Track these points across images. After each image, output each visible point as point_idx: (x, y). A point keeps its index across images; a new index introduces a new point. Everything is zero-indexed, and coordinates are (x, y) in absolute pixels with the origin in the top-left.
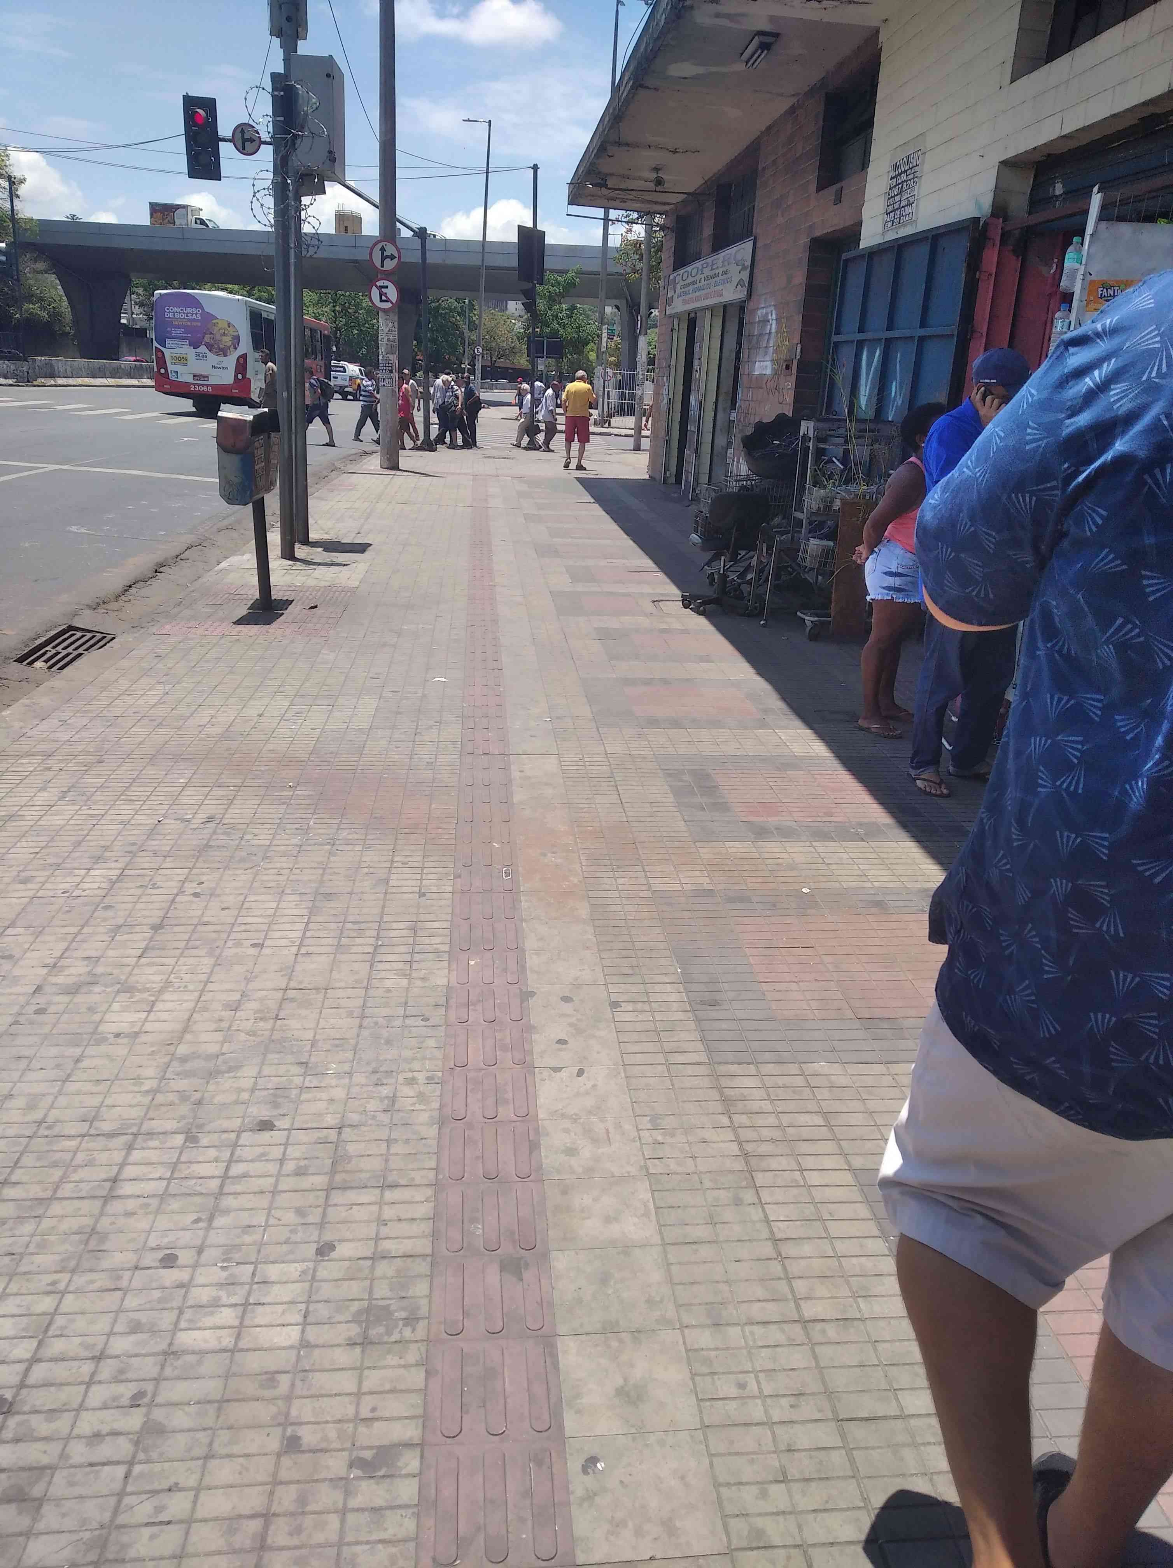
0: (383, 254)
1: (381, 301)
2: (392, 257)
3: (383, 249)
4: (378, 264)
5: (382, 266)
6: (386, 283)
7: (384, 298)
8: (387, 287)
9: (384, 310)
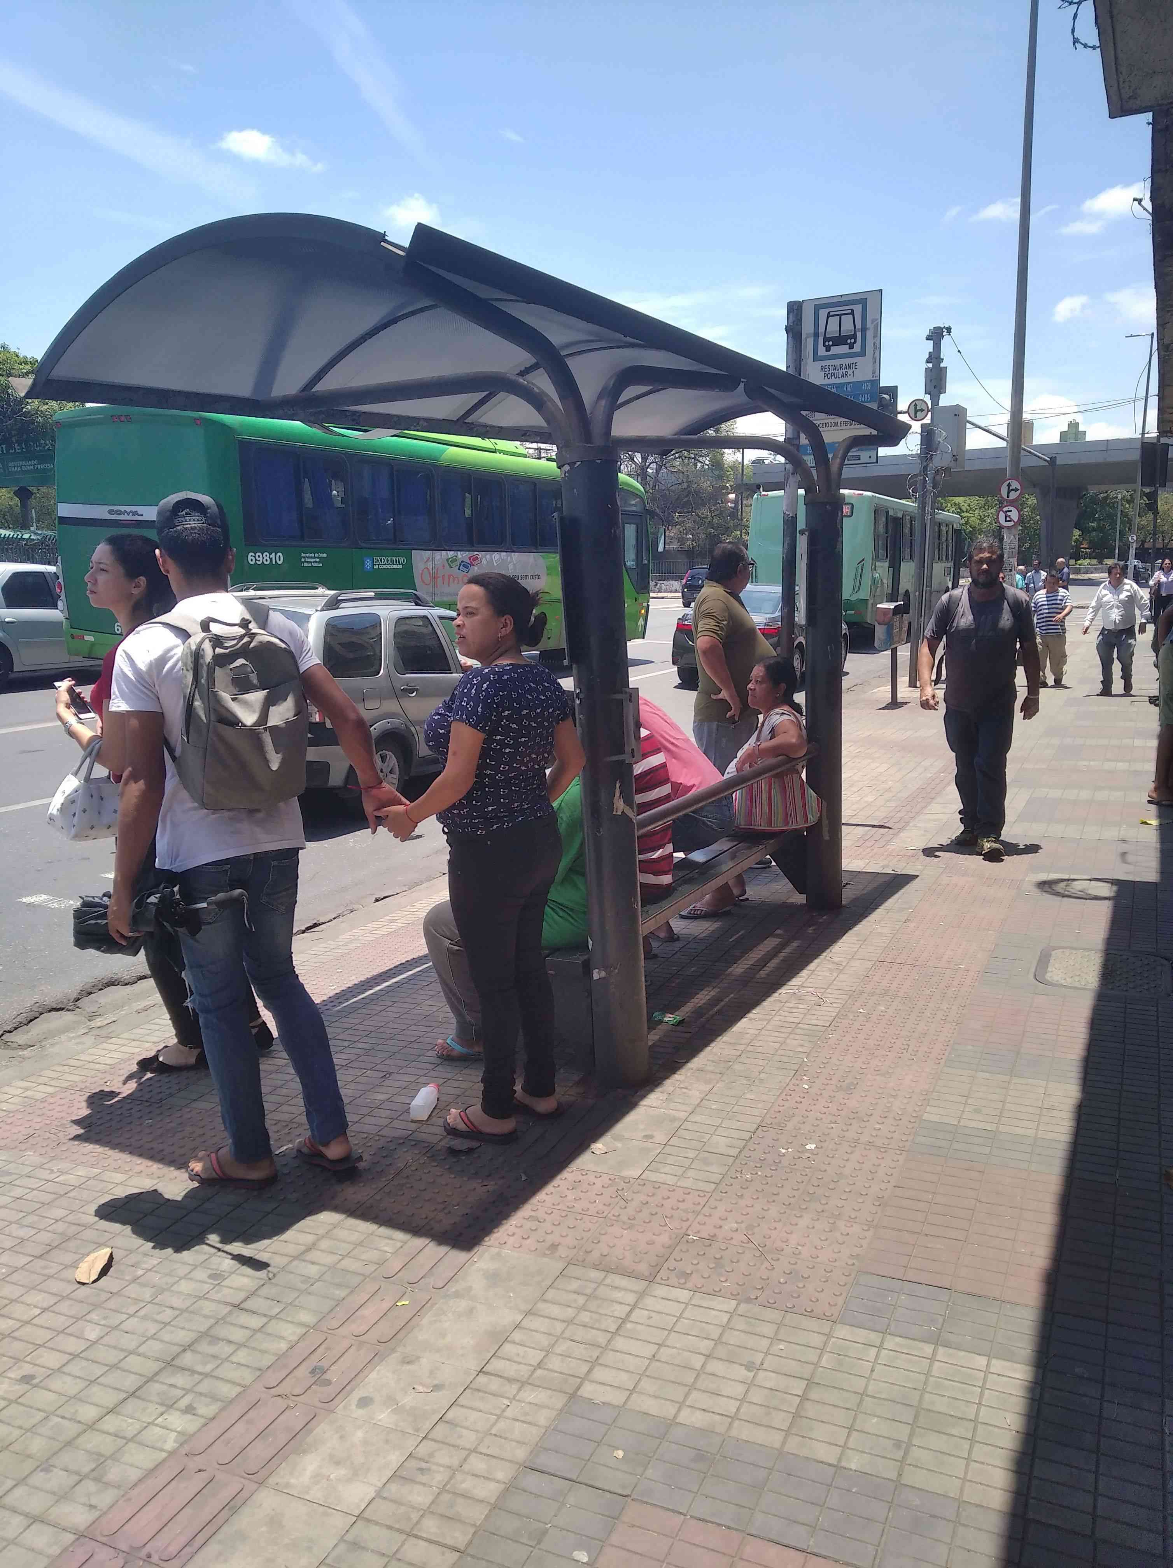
0: (1009, 488)
1: (1006, 521)
2: (1016, 490)
3: (1009, 485)
4: (1005, 496)
5: (1008, 497)
6: (1011, 508)
7: (1008, 519)
8: (1011, 511)
9: (1008, 528)
